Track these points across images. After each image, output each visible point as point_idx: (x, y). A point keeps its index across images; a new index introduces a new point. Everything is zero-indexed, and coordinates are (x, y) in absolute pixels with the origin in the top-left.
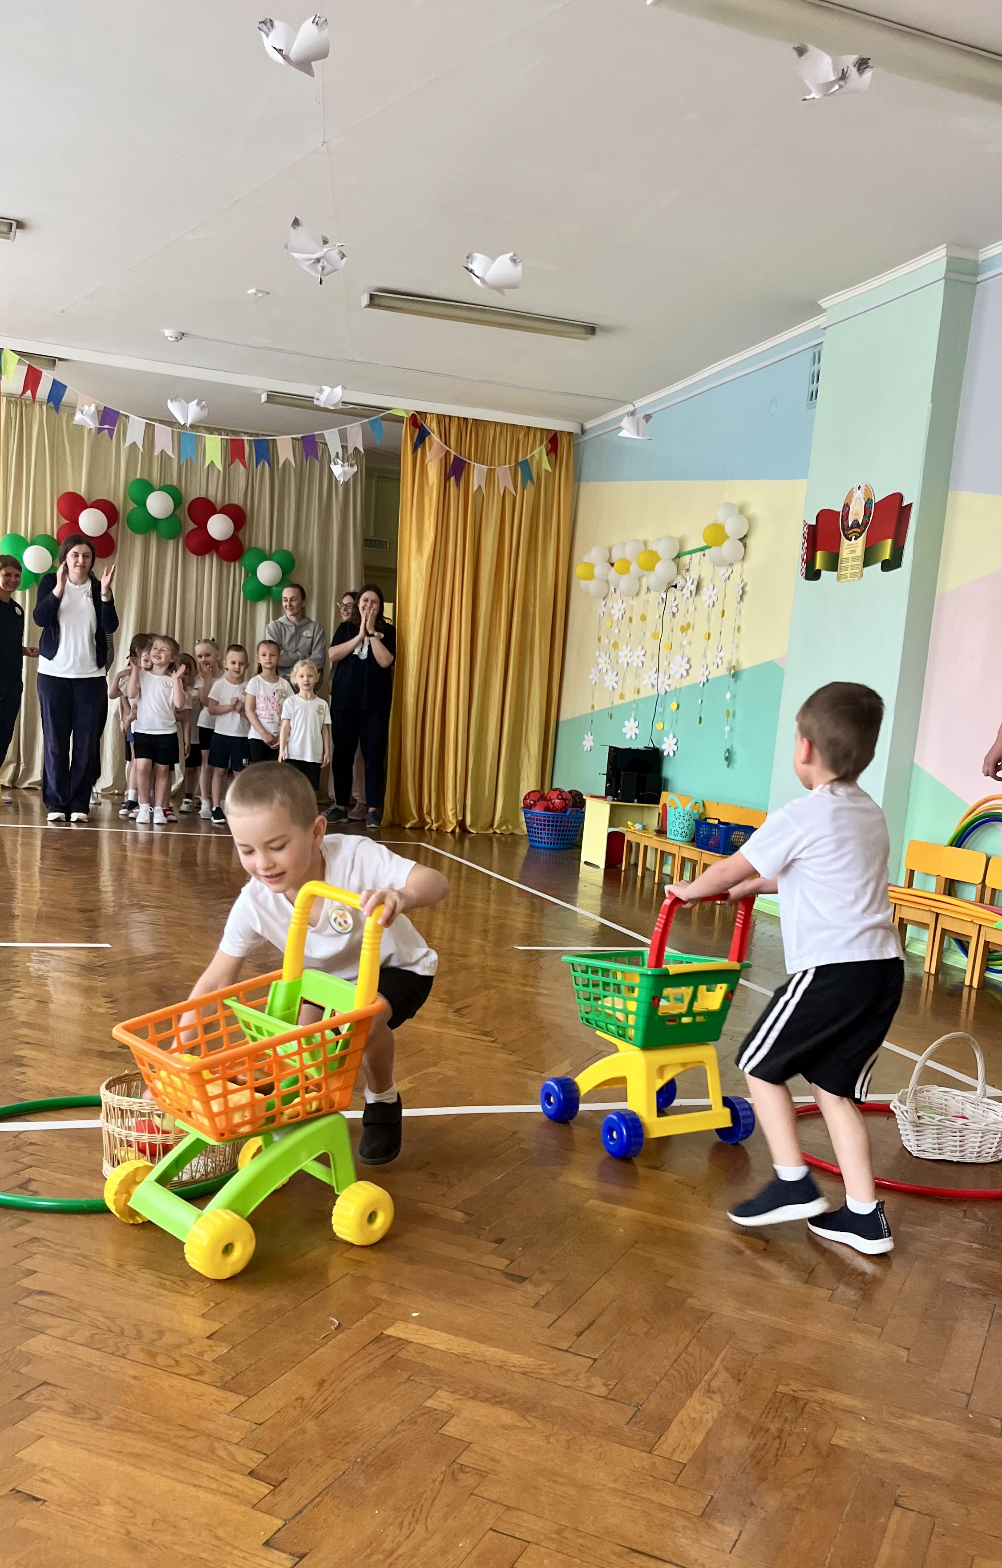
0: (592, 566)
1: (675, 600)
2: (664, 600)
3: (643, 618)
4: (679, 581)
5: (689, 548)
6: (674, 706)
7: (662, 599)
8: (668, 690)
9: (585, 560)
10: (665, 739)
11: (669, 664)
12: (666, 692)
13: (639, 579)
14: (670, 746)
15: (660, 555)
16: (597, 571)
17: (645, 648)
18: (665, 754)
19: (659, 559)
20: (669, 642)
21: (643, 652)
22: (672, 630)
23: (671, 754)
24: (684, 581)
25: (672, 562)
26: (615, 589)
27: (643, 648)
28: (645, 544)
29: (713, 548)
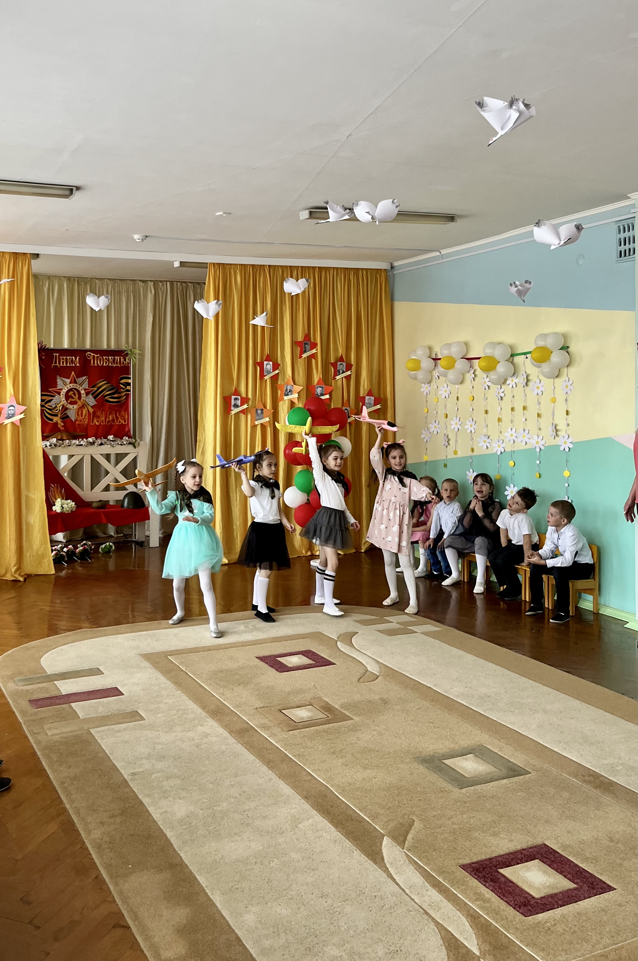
0: (418, 361)
1: (501, 388)
3: (472, 399)
6: (511, 463)
8: (503, 451)
9: (412, 357)
11: (501, 433)
12: (501, 453)
15: (498, 358)
16: (423, 365)
17: (475, 420)
19: (499, 362)
21: (474, 422)
26: (438, 377)
27: (473, 420)
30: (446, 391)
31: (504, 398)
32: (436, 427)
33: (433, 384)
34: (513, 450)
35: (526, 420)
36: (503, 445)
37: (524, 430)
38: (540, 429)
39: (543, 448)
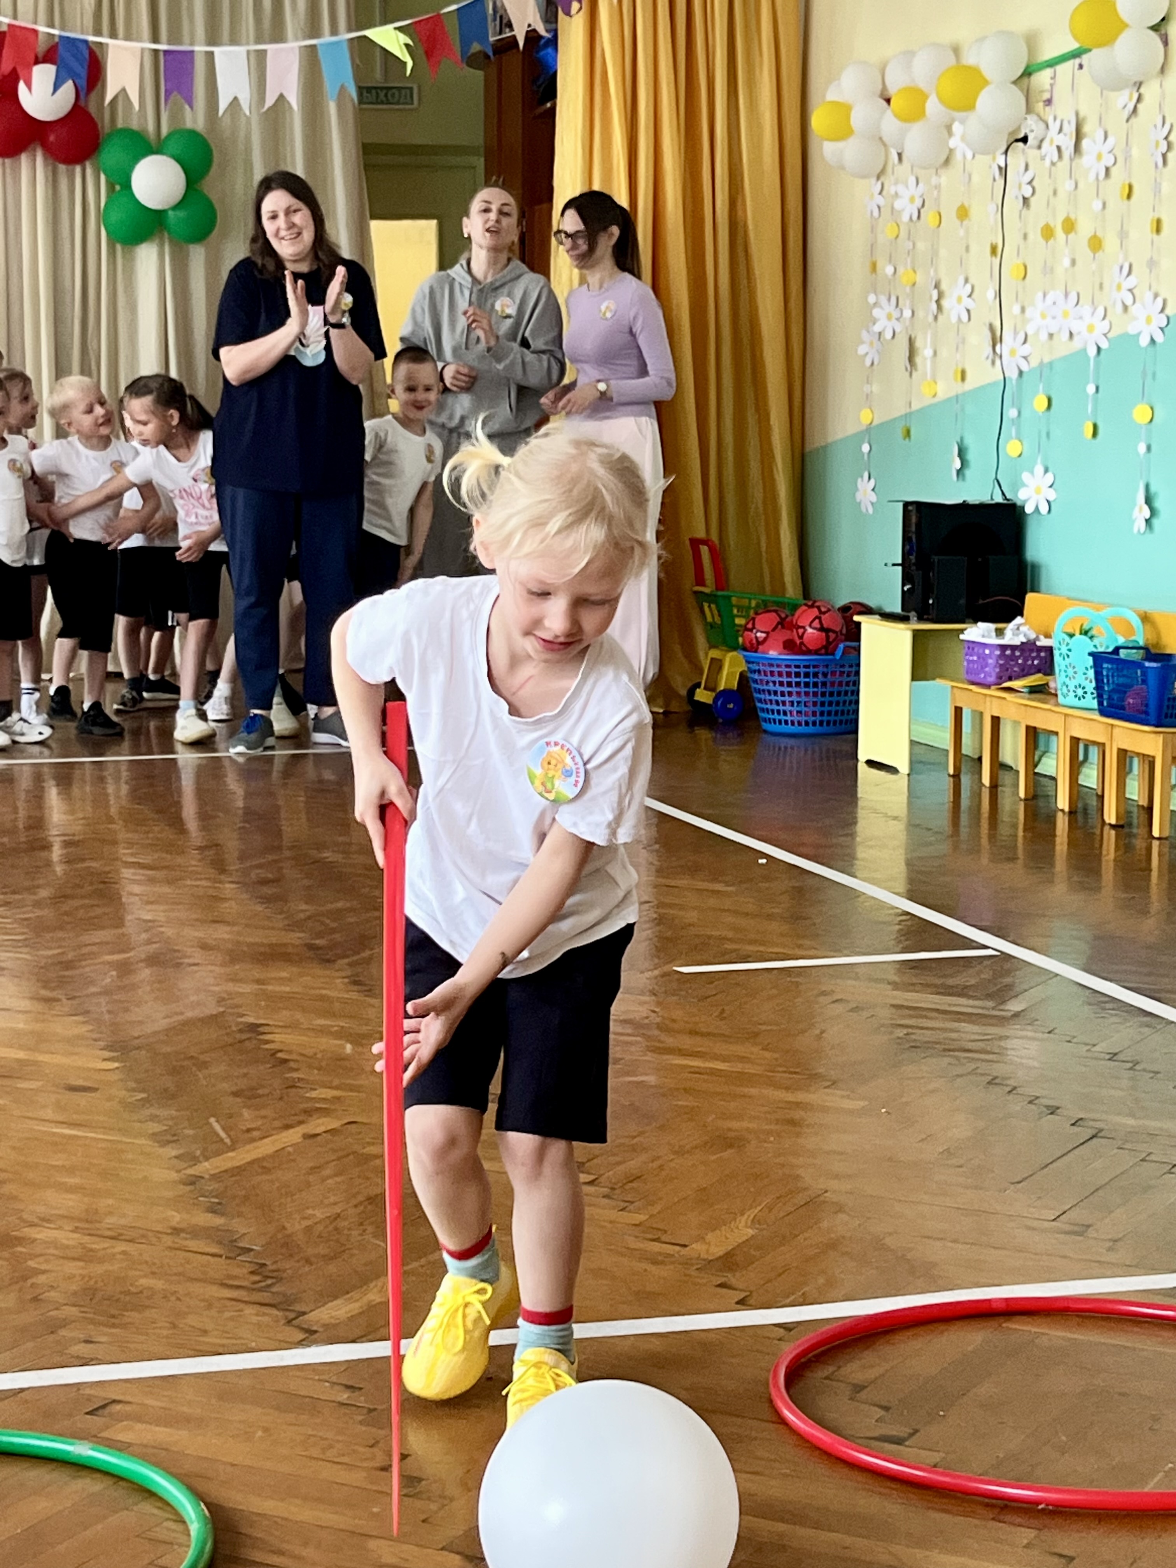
0: (845, 109)
1: (1027, 169)
2: (1004, 171)
3: (963, 213)
4: (1031, 127)
5: (1048, 53)
6: (1040, 403)
7: (1000, 168)
8: (1025, 368)
9: (831, 96)
10: (1025, 476)
11: (1023, 310)
12: (1021, 373)
13: (949, 128)
14: (1038, 491)
15: (988, 72)
16: (857, 119)
17: (972, 280)
18: (1029, 509)
19: (986, 83)
20: (1020, 262)
21: (968, 287)
22: (1025, 237)
23: (1044, 509)
24: (1042, 126)
25: (1013, 86)
26: (900, 155)
27: (967, 281)
28: (956, 50)
29: (1094, 51)
30: (912, 200)
31: (1033, 201)
32: (889, 317)
33: (888, 180)
34: (1046, 360)
35: (1073, 262)
36: (1026, 349)
37: (1066, 295)
38: (1101, 286)
39: (1104, 345)
